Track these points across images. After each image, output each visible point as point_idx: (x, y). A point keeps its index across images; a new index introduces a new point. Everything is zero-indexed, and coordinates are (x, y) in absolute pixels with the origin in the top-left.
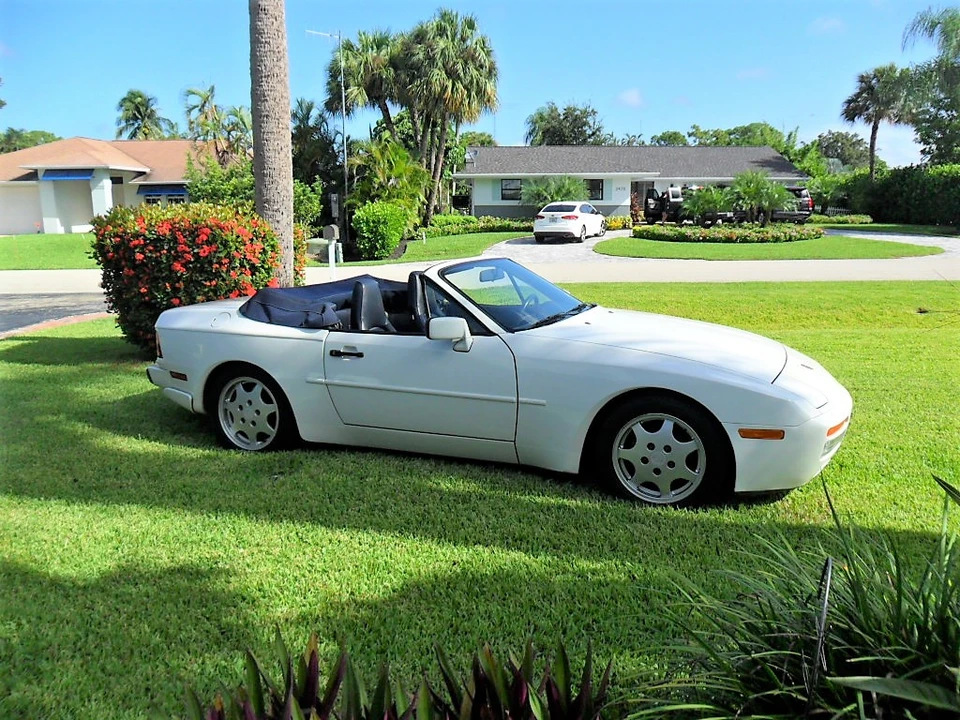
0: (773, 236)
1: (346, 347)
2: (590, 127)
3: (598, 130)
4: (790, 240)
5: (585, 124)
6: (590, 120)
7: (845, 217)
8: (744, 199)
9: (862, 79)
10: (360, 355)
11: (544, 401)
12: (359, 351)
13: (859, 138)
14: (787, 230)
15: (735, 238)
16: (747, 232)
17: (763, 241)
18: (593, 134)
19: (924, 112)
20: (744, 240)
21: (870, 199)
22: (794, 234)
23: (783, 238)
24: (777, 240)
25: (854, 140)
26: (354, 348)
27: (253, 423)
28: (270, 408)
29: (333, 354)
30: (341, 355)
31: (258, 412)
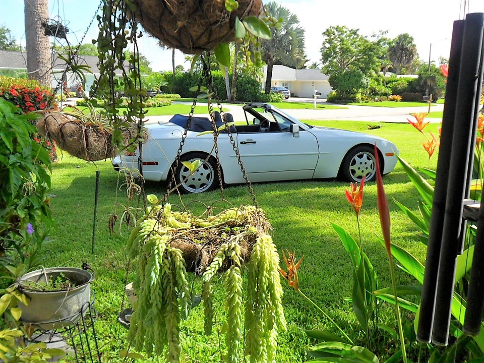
0: (153, 104)
1: (247, 140)
2: (7, 39)
3: (13, 41)
4: (160, 106)
5: (4, 37)
6: (7, 35)
7: (169, 95)
10: (255, 143)
11: (328, 152)
12: (254, 141)
14: (157, 101)
18: (11, 44)
22: (161, 103)
23: (157, 106)
26: (251, 140)
27: (199, 180)
28: (208, 171)
29: (242, 143)
30: (245, 143)
31: (202, 174)
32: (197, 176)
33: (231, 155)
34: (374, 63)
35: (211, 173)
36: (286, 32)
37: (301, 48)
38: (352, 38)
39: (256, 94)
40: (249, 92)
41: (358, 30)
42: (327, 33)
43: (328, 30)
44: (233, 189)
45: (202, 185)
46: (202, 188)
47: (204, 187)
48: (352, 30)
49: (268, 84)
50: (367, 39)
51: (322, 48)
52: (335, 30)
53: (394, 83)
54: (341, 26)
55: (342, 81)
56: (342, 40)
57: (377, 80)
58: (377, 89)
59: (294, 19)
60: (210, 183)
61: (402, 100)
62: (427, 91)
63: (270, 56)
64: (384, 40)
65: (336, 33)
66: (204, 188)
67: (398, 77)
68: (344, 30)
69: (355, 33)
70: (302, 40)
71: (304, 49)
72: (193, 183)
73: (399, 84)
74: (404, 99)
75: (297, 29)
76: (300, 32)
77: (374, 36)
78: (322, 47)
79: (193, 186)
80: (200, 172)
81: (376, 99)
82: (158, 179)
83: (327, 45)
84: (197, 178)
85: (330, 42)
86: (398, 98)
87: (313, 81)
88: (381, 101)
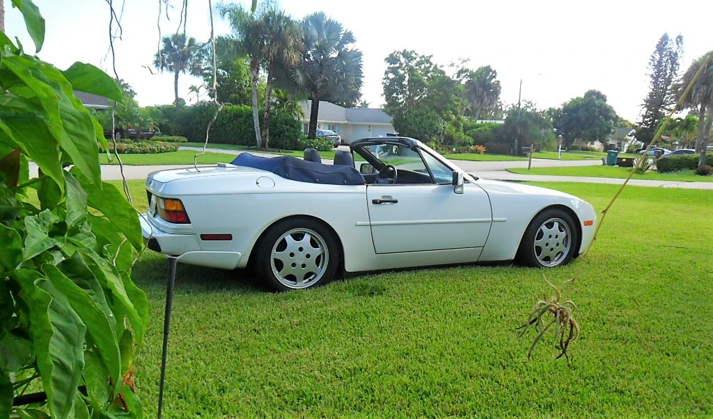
0: (150, 149)
1: (383, 197)
4: (161, 152)
8: (122, 121)
9: (166, 41)
10: (396, 202)
11: (505, 219)
12: (394, 199)
13: (125, 82)
14: (157, 145)
15: (123, 150)
16: (131, 146)
17: (144, 152)
19: (208, 69)
20: (131, 152)
21: (180, 126)
22: (163, 148)
23: (156, 150)
24: (153, 151)
25: (122, 83)
26: (390, 197)
27: (304, 266)
28: (317, 251)
29: (375, 202)
30: (381, 202)
31: (308, 256)
32: (300, 259)
33: (359, 223)
34: (451, 102)
35: (324, 254)
36: (339, 54)
37: (357, 77)
38: (423, 67)
39: (297, 139)
40: (287, 136)
41: (431, 56)
42: (392, 59)
43: (391, 55)
44: (358, 281)
45: (307, 275)
46: (308, 280)
47: (311, 278)
48: (423, 56)
49: (313, 126)
50: (442, 69)
51: (384, 79)
52: (401, 56)
53: (474, 130)
54: (409, 50)
55: (411, 125)
56: (411, 70)
57: (456, 125)
58: (456, 135)
59: (349, 38)
60: (321, 272)
61: (486, 153)
62: (516, 141)
63: (316, 86)
64: (467, 71)
65: (403, 60)
66: (310, 280)
67: (479, 122)
68: (413, 55)
69: (428, 61)
70: (360, 66)
71: (362, 79)
72: (292, 271)
73: (480, 131)
74: (488, 151)
75: (352, 50)
76: (358, 55)
77: (452, 65)
78: (384, 77)
79: (291, 278)
80: (305, 252)
81: (454, 149)
82: (232, 264)
83: (391, 76)
84: (299, 263)
85: (394, 71)
86: (481, 148)
87: (370, 124)
88: (460, 153)
